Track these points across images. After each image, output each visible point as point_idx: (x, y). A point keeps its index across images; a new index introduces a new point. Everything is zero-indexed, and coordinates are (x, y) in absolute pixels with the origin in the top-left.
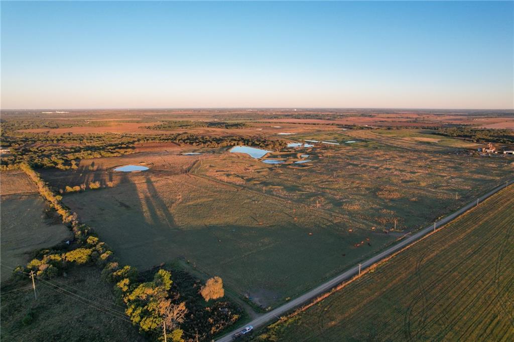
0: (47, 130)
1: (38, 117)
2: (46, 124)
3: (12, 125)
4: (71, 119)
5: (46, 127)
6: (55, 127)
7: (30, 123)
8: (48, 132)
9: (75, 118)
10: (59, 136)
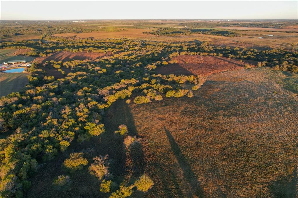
0: (75, 35)
1: (71, 24)
2: (74, 29)
3: (54, 30)
4: (89, 25)
5: (74, 31)
6: (80, 32)
7: (65, 28)
8: (75, 36)
9: (91, 25)
10: (84, 41)
